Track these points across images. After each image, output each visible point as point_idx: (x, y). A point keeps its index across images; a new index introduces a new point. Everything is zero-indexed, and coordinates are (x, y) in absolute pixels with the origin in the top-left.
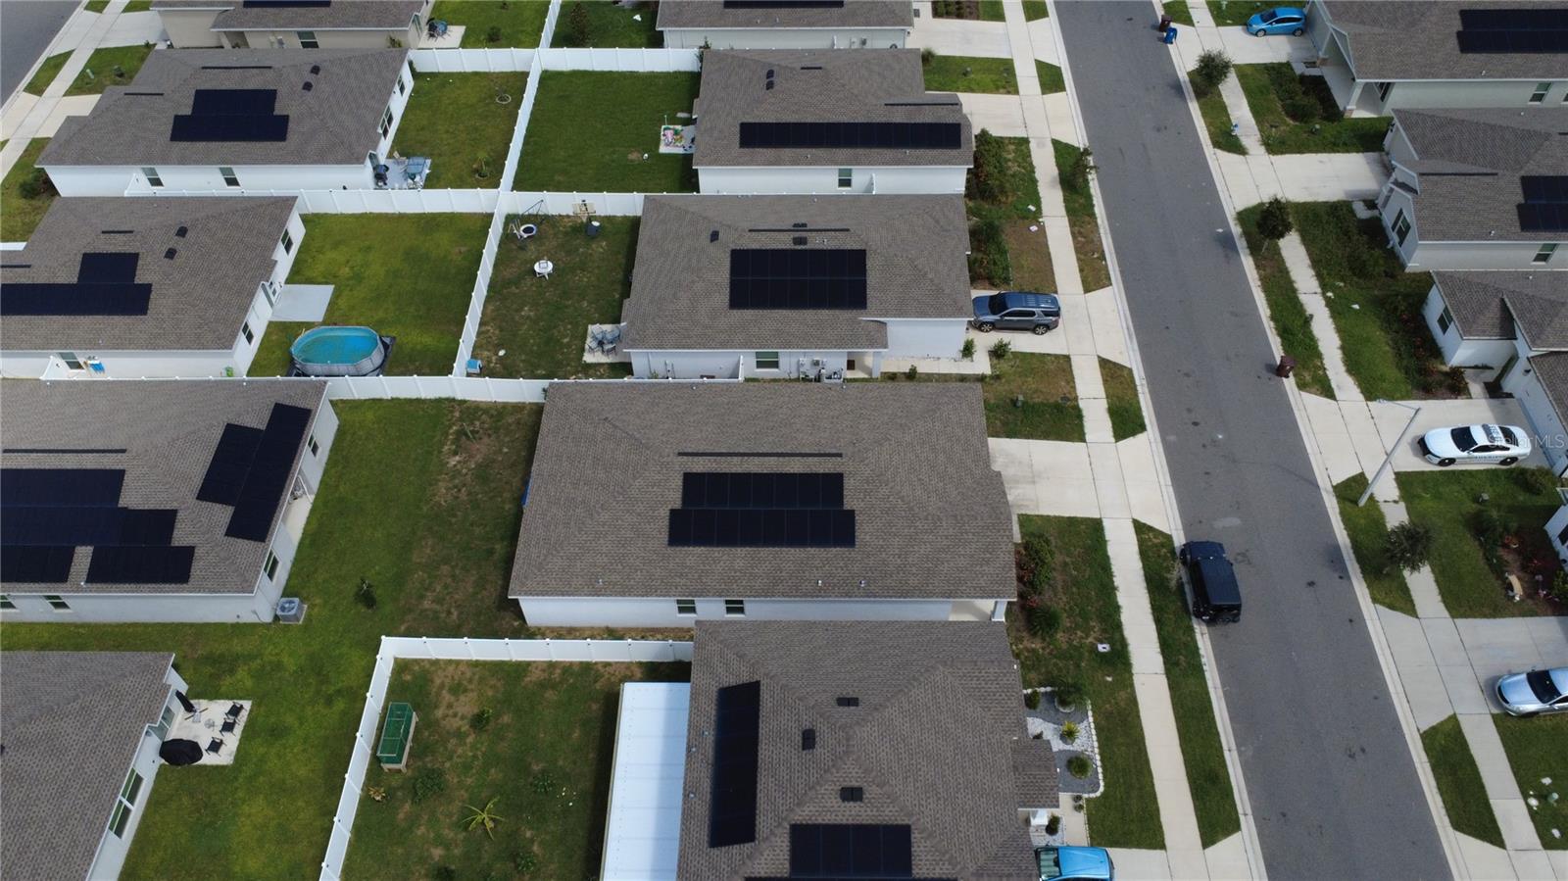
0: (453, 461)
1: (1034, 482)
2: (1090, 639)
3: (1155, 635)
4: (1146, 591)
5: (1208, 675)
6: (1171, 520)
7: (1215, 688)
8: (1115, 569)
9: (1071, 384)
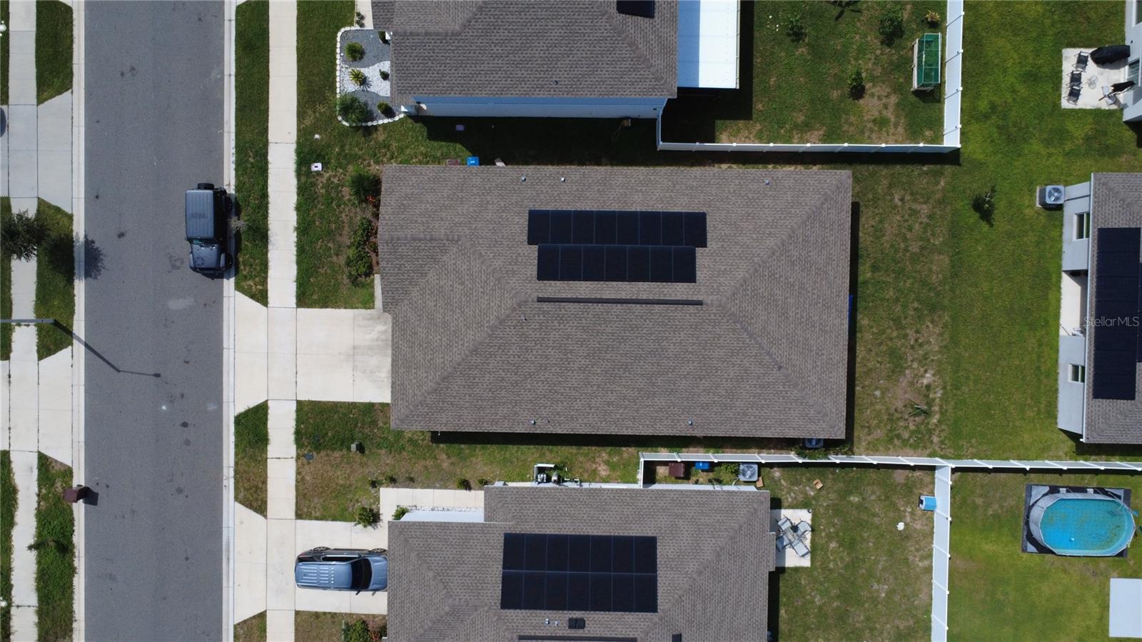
0: (928, 378)
1: (354, 348)
2: (327, 175)
3: (270, 182)
4: (270, 226)
5: (233, 144)
6: (232, 307)
7: (229, 132)
8: (294, 250)
9: (299, 477)
